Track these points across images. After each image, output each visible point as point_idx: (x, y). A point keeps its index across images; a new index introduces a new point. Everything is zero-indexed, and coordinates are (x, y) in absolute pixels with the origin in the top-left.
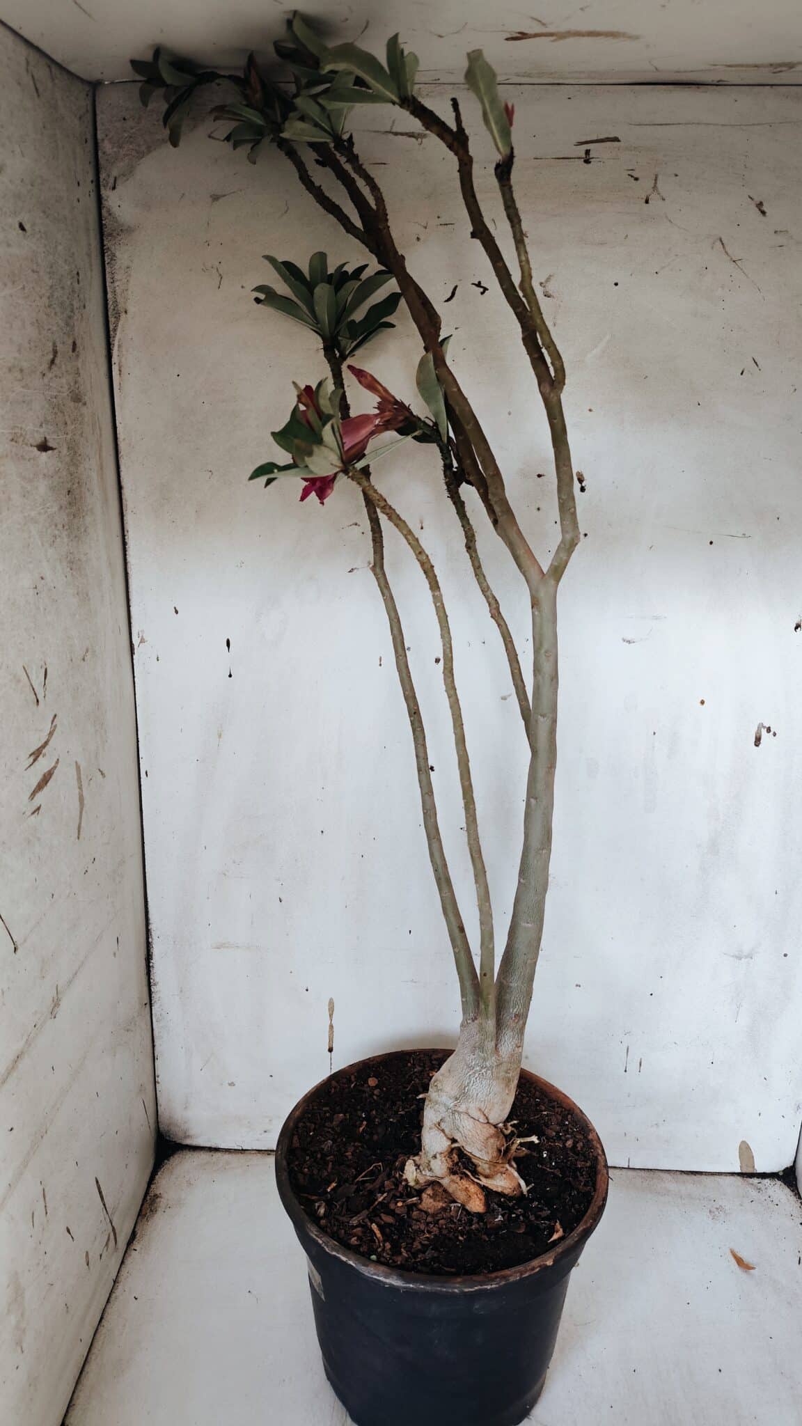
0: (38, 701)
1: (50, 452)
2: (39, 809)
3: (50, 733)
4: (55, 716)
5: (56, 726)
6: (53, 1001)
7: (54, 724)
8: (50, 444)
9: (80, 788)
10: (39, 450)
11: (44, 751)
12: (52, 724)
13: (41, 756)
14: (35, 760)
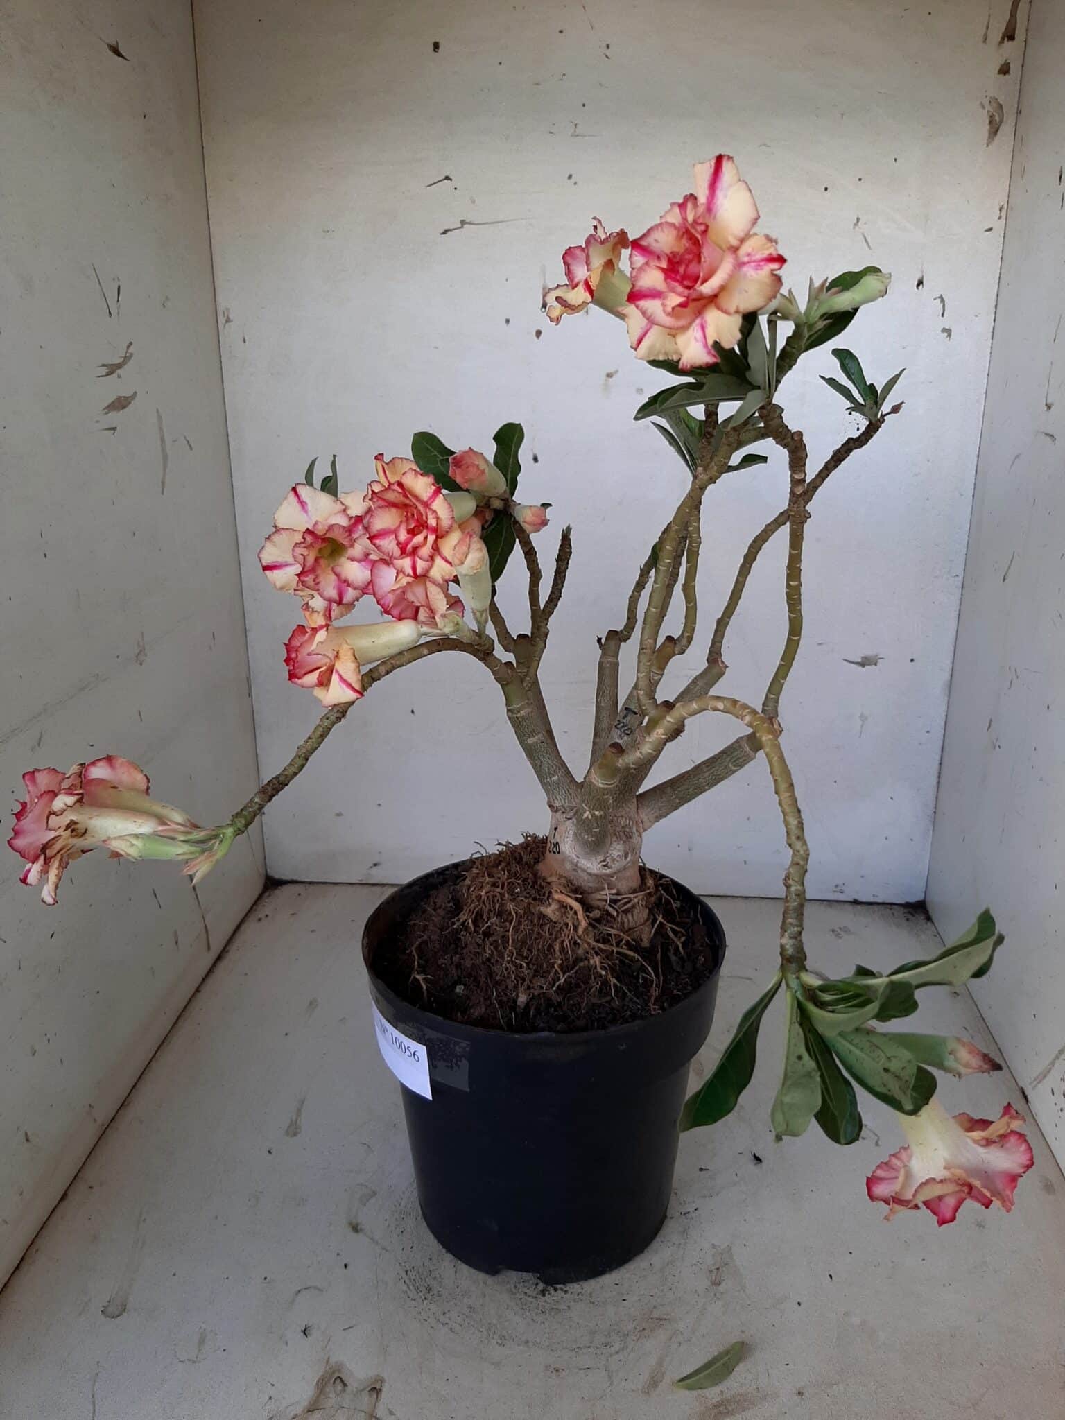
0: (110, 313)
1: (120, 58)
2: (114, 429)
3: (126, 357)
4: (131, 343)
5: (131, 355)
6: (139, 646)
7: (130, 351)
8: (122, 52)
9: (163, 440)
10: (110, 50)
11: (119, 371)
12: (128, 347)
13: (115, 375)
14: (108, 374)
